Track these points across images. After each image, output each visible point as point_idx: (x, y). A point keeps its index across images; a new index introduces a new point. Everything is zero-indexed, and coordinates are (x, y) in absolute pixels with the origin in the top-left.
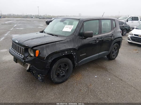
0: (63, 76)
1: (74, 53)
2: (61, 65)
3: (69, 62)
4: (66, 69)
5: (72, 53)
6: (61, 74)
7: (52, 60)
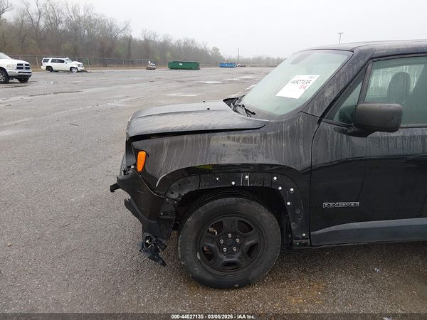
0: (228, 264)
1: (286, 188)
2: (221, 223)
3: (258, 218)
4: (248, 243)
5: (277, 183)
6: (221, 256)
7: (183, 195)
